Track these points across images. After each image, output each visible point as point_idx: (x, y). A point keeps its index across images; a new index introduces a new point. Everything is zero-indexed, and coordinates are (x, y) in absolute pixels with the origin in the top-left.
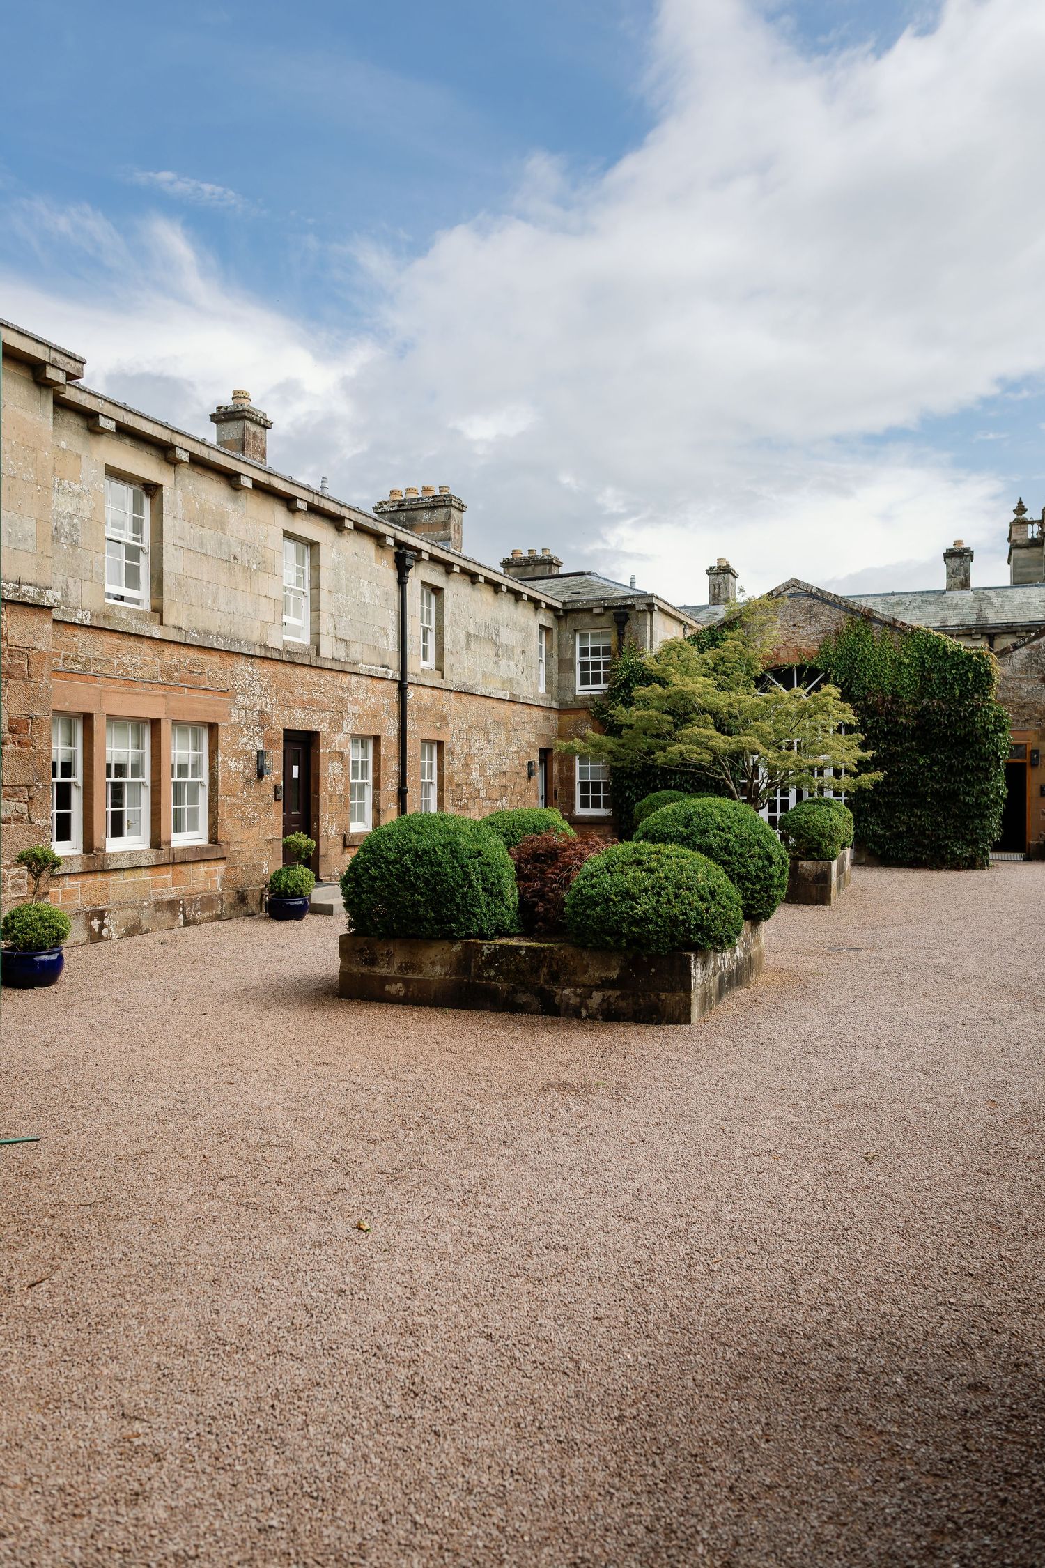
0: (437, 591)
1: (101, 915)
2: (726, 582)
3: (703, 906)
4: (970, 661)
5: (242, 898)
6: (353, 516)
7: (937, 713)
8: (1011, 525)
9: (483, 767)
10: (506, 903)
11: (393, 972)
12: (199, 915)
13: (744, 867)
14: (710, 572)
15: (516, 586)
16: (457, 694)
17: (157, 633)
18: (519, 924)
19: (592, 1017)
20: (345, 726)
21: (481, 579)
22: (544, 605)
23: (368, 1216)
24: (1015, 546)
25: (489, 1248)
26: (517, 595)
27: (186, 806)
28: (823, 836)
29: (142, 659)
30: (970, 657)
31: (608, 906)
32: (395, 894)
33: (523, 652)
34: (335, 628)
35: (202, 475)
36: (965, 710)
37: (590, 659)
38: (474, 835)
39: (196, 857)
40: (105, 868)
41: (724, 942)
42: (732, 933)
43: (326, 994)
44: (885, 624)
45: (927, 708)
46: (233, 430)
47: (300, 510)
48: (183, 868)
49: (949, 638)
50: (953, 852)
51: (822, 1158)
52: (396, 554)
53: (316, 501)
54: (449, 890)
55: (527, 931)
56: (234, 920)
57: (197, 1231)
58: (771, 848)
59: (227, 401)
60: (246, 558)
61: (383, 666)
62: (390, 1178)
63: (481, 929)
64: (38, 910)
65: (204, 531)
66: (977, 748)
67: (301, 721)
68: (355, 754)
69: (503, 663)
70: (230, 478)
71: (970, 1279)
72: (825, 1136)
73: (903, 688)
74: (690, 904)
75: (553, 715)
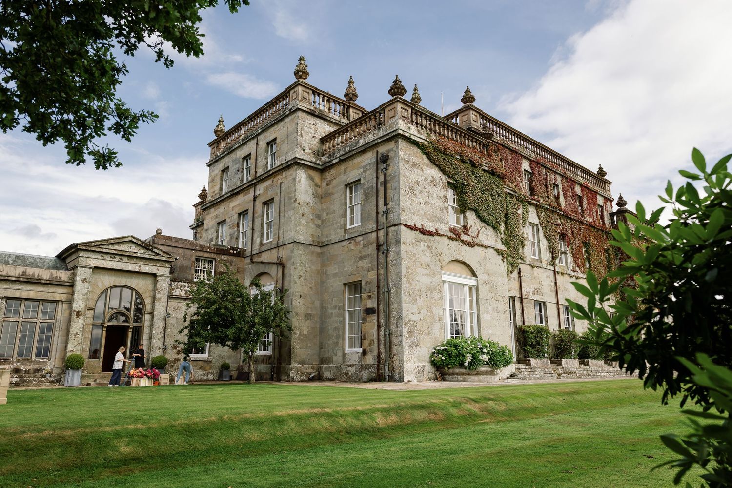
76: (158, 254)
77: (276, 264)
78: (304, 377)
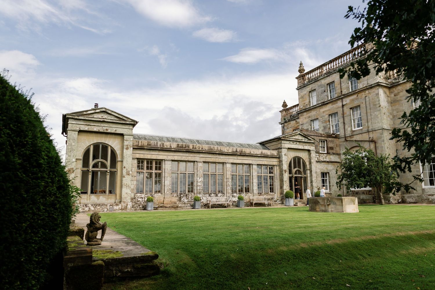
76: (310, 140)
77: (369, 141)
78: (396, 202)
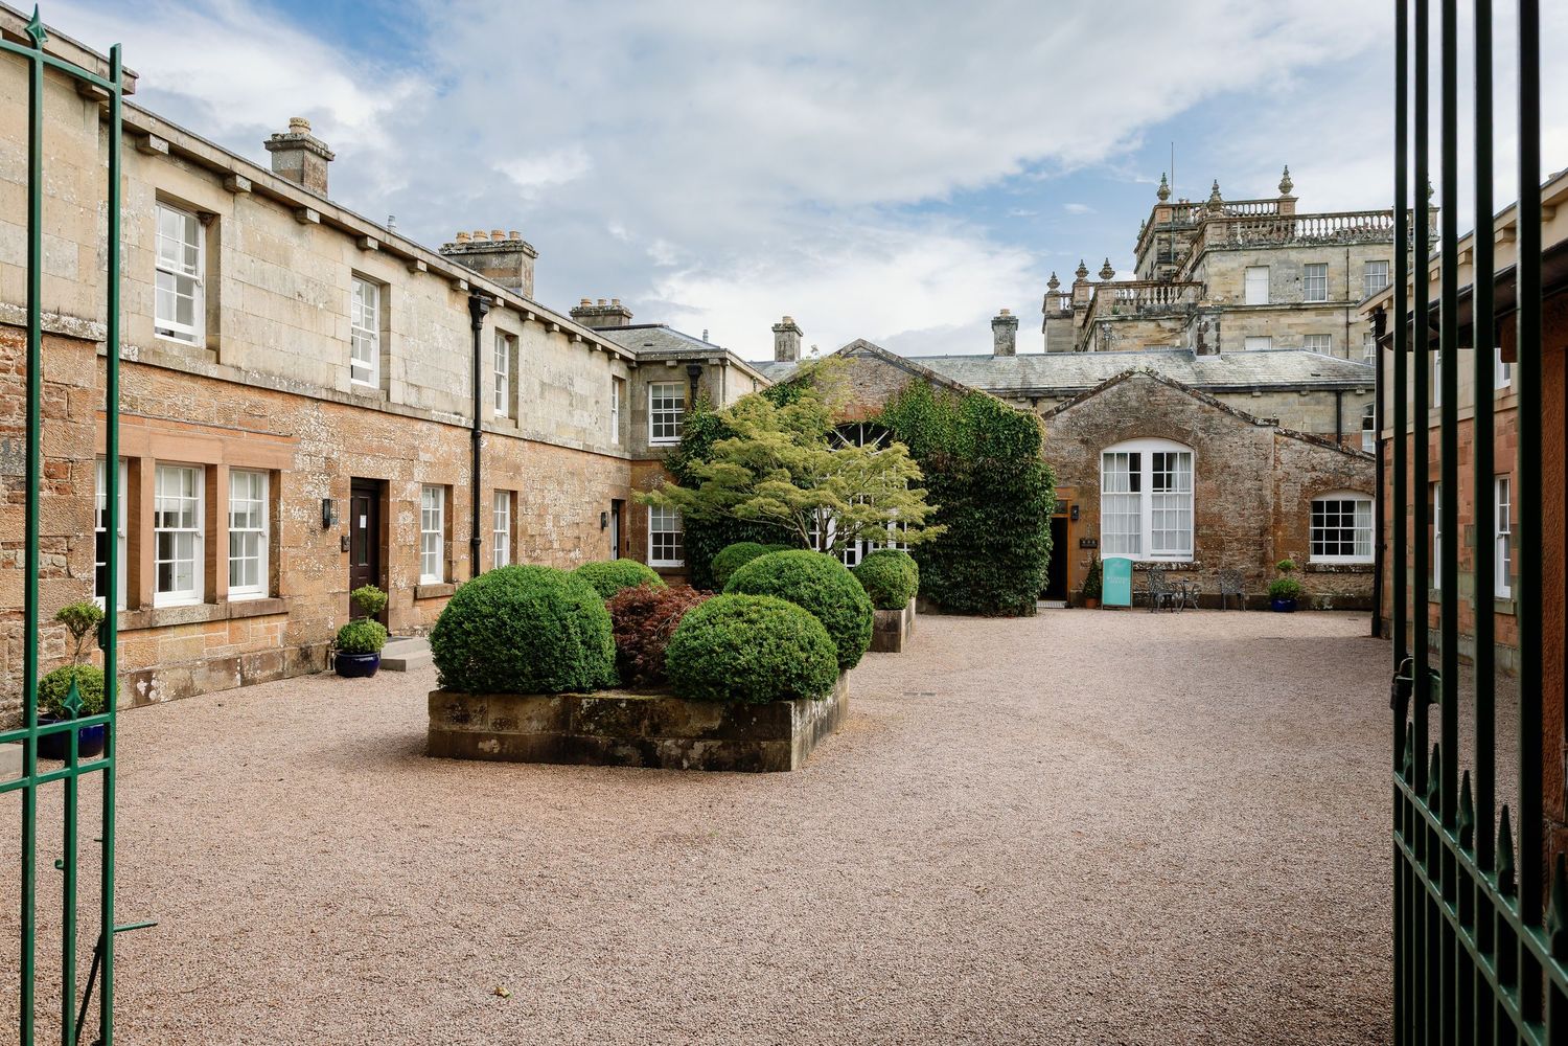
0: (511, 338)
1: (148, 676)
2: (792, 340)
3: (803, 655)
4: (1021, 422)
5: (305, 655)
6: (426, 257)
7: (991, 471)
8: (1046, 297)
9: (557, 517)
10: (604, 656)
11: (487, 728)
12: (259, 674)
13: (833, 617)
14: (776, 329)
15: (590, 336)
16: (530, 444)
17: (214, 371)
18: (616, 677)
19: (693, 767)
20: (416, 474)
21: (556, 328)
22: (617, 356)
23: (505, 981)
24: (1049, 317)
25: (637, 1004)
26: (591, 345)
27: (244, 558)
28: (894, 586)
29: (196, 399)
30: (1020, 419)
31: (712, 658)
32: (490, 648)
33: (597, 402)
34: (406, 373)
35: (264, 207)
36: (1016, 468)
37: (663, 411)
38: (571, 587)
39: (255, 612)
40: (153, 625)
41: (821, 690)
42: (828, 681)
43: (412, 753)
44: (944, 385)
45: (982, 466)
46: (291, 160)
47: (370, 249)
48: (240, 624)
49: (1002, 400)
50: (1005, 601)
51: (937, 894)
52: (470, 298)
53: (388, 240)
54: (547, 644)
55: (626, 684)
56: (297, 679)
57: (321, 1011)
58: (858, 599)
59: (284, 129)
60: (311, 296)
61: (456, 414)
62: (517, 940)
63: (579, 683)
64: (81, 673)
65: (267, 266)
66: (1026, 503)
67: (369, 469)
68: (426, 503)
69: (577, 413)
70: (296, 211)
71: (1091, 998)
72: (936, 873)
73: (960, 447)
74: (791, 654)
75: (626, 466)
